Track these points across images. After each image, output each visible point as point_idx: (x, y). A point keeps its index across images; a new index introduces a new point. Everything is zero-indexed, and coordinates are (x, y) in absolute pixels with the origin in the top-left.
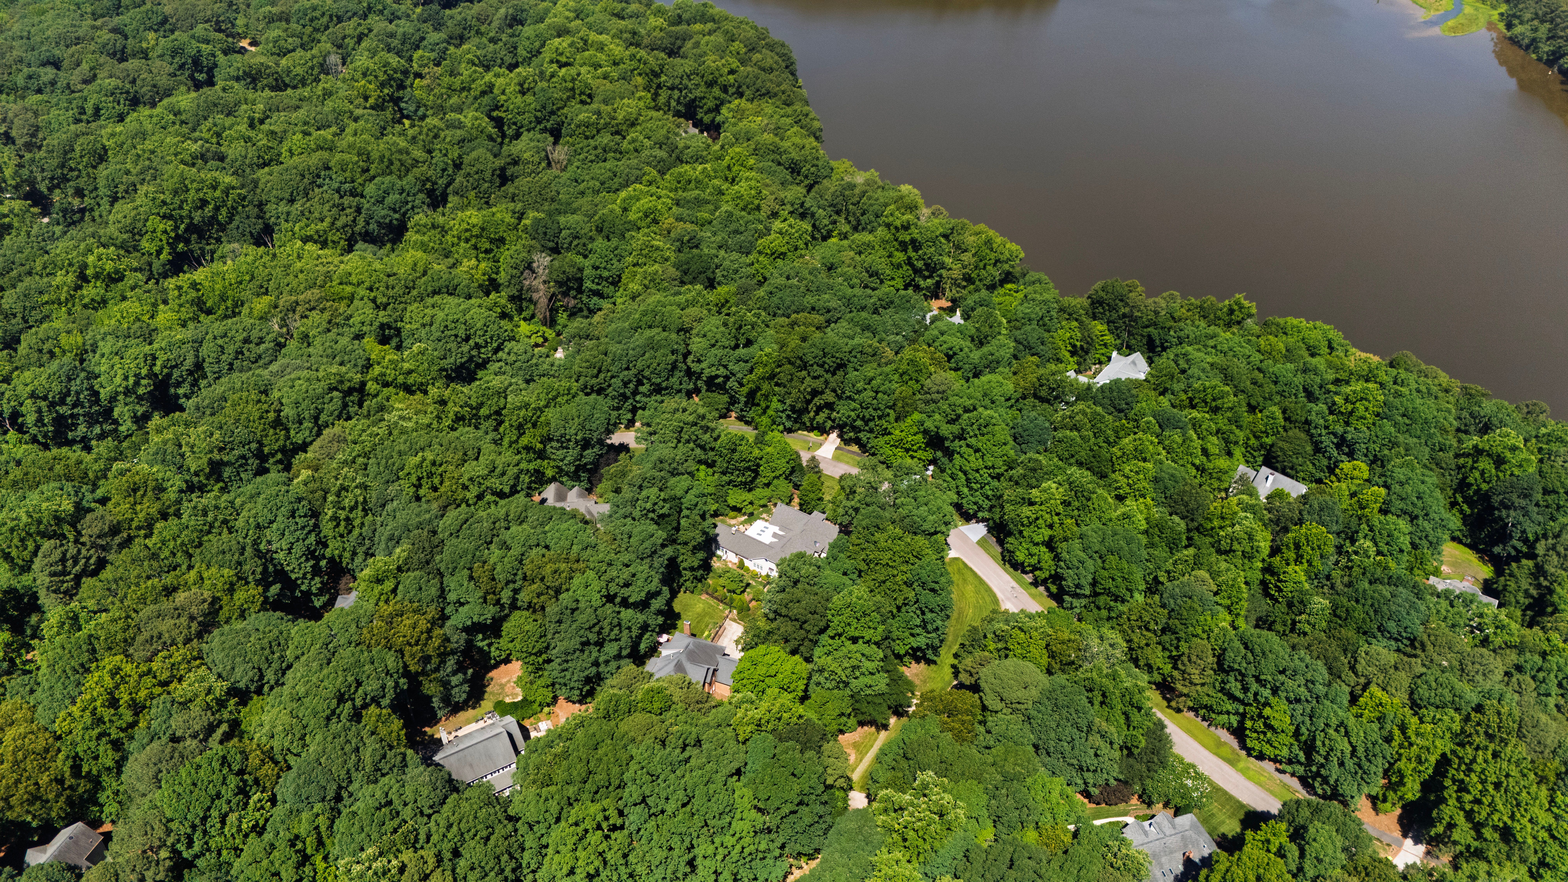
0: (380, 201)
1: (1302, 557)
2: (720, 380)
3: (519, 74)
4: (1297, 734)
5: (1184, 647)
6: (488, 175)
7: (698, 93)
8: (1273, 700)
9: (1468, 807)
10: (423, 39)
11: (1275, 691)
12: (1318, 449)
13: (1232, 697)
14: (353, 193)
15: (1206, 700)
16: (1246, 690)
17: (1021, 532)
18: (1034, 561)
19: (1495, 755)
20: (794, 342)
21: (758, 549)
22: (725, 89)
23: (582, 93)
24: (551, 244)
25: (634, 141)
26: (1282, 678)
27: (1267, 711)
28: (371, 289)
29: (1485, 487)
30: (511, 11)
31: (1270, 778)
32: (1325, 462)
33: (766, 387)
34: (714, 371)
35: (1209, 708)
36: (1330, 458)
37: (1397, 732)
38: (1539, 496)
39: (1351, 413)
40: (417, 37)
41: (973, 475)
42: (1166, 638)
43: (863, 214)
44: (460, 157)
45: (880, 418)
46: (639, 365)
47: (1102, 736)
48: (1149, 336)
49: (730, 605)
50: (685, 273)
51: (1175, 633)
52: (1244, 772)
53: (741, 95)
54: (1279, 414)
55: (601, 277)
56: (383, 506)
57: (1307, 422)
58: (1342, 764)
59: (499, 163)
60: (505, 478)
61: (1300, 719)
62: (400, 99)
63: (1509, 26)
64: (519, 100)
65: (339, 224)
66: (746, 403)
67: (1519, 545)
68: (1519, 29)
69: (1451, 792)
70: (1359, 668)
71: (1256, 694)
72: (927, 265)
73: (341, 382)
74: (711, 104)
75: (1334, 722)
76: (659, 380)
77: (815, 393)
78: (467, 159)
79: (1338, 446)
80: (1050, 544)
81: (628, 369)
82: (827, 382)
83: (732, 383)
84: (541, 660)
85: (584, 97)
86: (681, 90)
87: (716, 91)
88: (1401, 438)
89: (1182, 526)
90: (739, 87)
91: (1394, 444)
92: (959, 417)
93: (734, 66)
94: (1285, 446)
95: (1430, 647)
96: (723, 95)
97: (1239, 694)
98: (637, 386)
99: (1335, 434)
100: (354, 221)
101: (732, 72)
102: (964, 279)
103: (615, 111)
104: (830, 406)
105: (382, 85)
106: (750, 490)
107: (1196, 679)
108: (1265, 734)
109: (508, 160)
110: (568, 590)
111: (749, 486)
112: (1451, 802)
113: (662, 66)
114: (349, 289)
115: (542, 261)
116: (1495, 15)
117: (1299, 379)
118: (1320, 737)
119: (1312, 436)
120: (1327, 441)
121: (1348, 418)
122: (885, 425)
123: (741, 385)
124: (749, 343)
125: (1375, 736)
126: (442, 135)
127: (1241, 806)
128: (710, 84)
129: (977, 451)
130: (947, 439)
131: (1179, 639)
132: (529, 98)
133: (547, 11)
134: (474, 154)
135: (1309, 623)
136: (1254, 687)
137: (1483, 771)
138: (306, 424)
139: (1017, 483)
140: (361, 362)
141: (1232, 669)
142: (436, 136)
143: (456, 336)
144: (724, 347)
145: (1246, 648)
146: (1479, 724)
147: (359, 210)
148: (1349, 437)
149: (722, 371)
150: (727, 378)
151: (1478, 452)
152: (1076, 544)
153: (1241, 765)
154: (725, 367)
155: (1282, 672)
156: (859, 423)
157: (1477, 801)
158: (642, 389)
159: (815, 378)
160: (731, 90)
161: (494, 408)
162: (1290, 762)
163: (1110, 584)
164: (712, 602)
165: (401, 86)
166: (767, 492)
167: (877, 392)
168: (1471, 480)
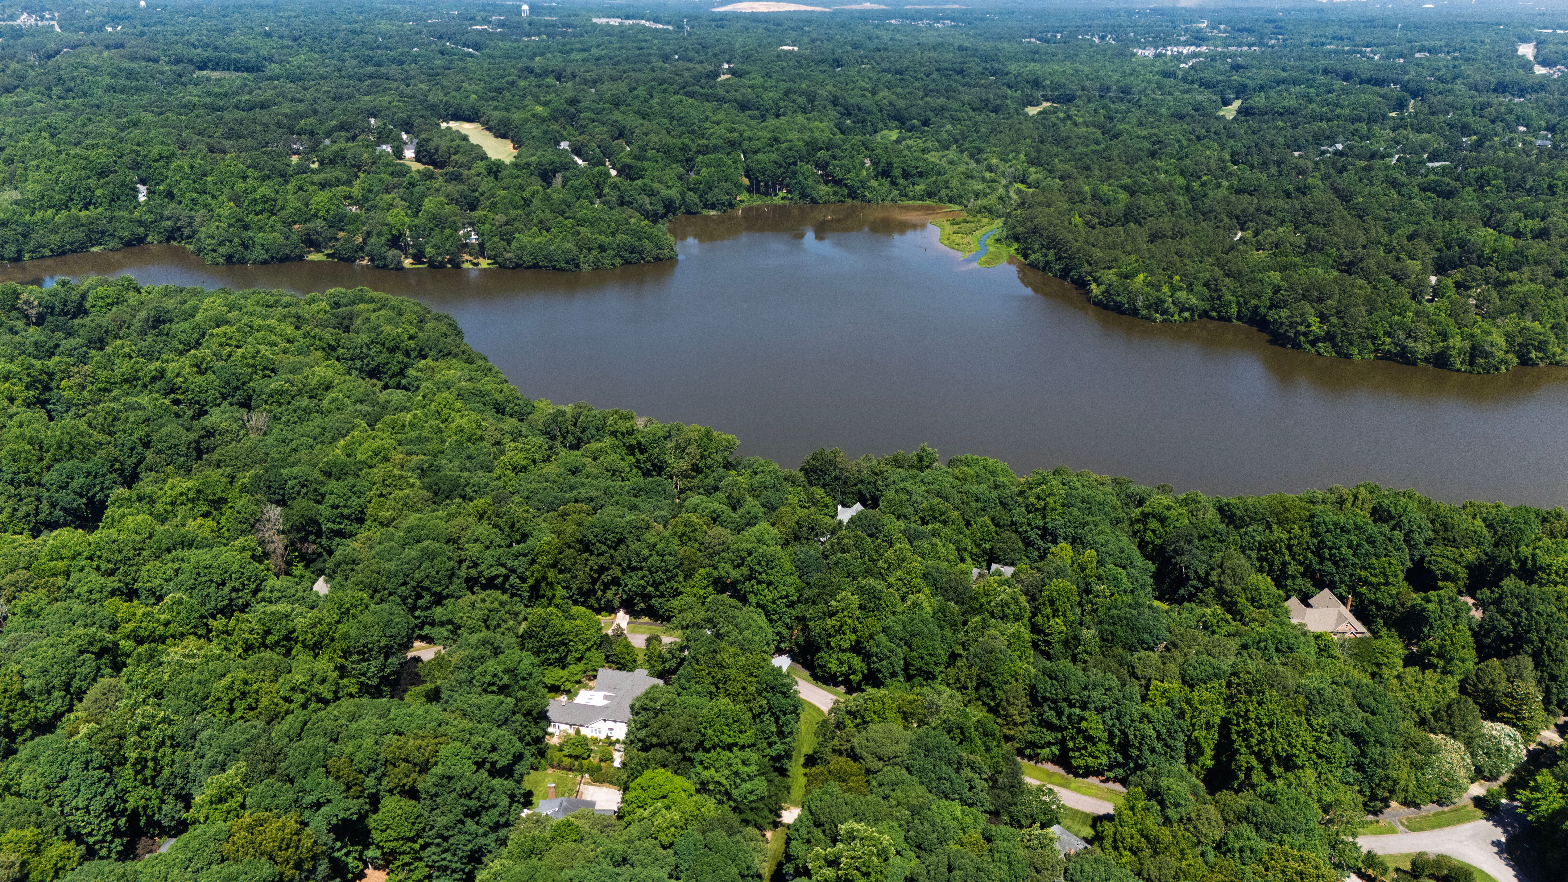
0: (63, 487)
1: (1057, 610)
2: (501, 579)
3: (195, 356)
4: (1111, 736)
5: (1000, 695)
6: (183, 449)
7: (381, 359)
8: (1086, 714)
9: (1256, 749)
10: (57, 346)
11: (1084, 708)
12: (1028, 543)
13: (1051, 727)
14: (29, 482)
15: (1029, 737)
16: (1060, 714)
17: (828, 644)
18: (845, 668)
19: (1260, 703)
20: (570, 527)
21: (593, 713)
22: (407, 354)
23: (265, 368)
24: (278, 497)
25: (334, 400)
26: (1086, 693)
27: (1084, 724)
28: (91, 558)
29: (1158, 542)
30: (152, 313)
31: (1099, 789)
32: (1036, 553)
33: (551, 575)
34: (493, 571)
35: (1032, 745)
36: (1039, 549)
37: (1186, 707)
38: (1196, 542)
39: (1045, 508)
40: (51, 344)
41: (771, 607)
42: (982, 691)
43: (583, 431)
44: (147, 435)
45: (669, 579)
46: (418, 575)
47: (972, 768)
48: (860, 492)
49: (580, 770)
50: (436, 494)
51: (989, 685)
52: (1077, 790)
53: (424, 357)
54: (989, 522)
55: (342, 516)
56: (194, 737)
57: (1013, 523)
58: (1153, 751)
59: (193, 436)
60: (327, 684)
61: (1110, 723)
62: (47, 401)
63: (1025, 256)
64: (199, 379)
65: (20, 514)
66: (530, 598)
67: (1195, 583)
68: (1033, 257)
69: (1239, 744)
70: (1138, 672)
71: (1069, 717)
72: (653, 465)
73: (91, 643)
74: (395, 368)
75: (1137, 717)
76: (439, 589)
77: (602, 569)
78: (155, 437)
79: (1043, 537)
80: (857, 648)
81: (405, 583)
82: (612, 557)
83: (513, 580)
84: (417, 847)
85: (267, 372)
86: (362, 359)
87: (400, 356)
88: (1088, 518)
89: (957, 609)
90: (421, 350)
91: (1084, 524)
92: (743, 559)
93: (412, 332)
94: (1002, 545)
95: (1180, 644)
96: (406, 360)
97: (1056, 721)
98: (415, 601)
99: (1038, 528)
100: (37, 509)
101: (411, 338)
102: (693, 470)
103: (306, 378)
104: (616, 581)
105: (27, 387)
106: (563, 668)
107: (1018, 719)
108: (1085, 748)
109: (203, 433)
110: (436, 764)
111: (562, 663)
112: (1243, 750)
113: (338, 341)
114: (61, 565)
115: (274, 512)
116: (1012, 250)
117: (994, 495)
118: (1130, 732)
119: (1020, 534)
120: (1034, 535)
121: (1043, 512)
122: (675, 585)
123: (523, 580)
124: (524, 537)
125: (1171, 717)
126: (123, 416)
127: (1087, 815)
128: (392, 350)
129: (770, 584)
130: (738, 581)
131: (993, 690)
132: (210, 376)
133: (196, 309)
134: (165, 430)
135: (1086, 652)
136: (1067, 710)
137: (1257, 717)
138: (56, 694)
139: (814, 603)
140: (108, 622)
141: (1045, 699)
142: (116, 419)
143: (211, 581)
144: (500, 546)
145: (1051, 677)
146: (1239, 685)
147: (39, 499)
148: (1050, 526)
149: (502, 570)
150: (506, 578)
151: (1145, 516)
152: (882, 638)
153: (1073, 785)
154: (503, 565)
155: (1085, 688)
156: (650, 589)
157: (1260, 743)
158: (421, 602)
159: (599, 555)
160: (414, 354)
161: (283, 633)
162: (1110, 768)
163: (919, 663)
164: (560, 773)
165: (47, 388)
166: (581, 666)
167: (663, 556)
168: (1147, 539)
